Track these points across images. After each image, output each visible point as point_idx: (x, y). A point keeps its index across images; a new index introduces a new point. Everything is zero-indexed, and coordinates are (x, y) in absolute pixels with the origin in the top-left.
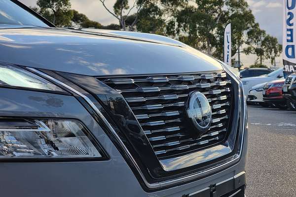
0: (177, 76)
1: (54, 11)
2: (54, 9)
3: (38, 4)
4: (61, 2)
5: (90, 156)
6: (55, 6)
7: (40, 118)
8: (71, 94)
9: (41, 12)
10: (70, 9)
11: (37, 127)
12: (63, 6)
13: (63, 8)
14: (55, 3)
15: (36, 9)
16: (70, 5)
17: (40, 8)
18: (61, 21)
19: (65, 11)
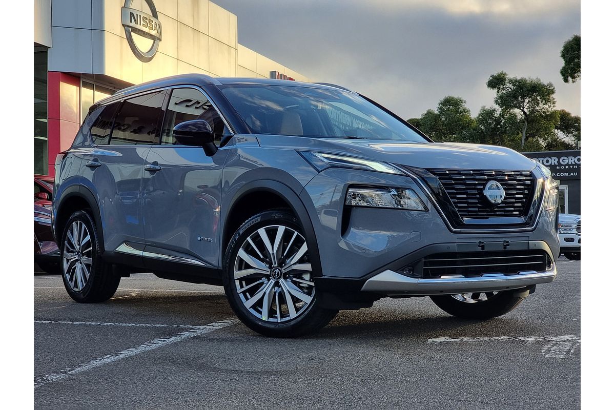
0: (480, 171)
1: (525, 113)
2: (526, 110)
3: (496, 102)
4: (538, 98)
5: (420, 209)
6: (526, 105)
7: (393, 188)
8: (409, 176)
9: (502, 115)
10: (554, 109)
11: (390, 192)
12: (541, 105)
13: (542, 107)
14: (527, 101)
15: (494, 110)
16: (554, 103)
17: (500, 110)
18: (538, 130)
19: (544, 113)
